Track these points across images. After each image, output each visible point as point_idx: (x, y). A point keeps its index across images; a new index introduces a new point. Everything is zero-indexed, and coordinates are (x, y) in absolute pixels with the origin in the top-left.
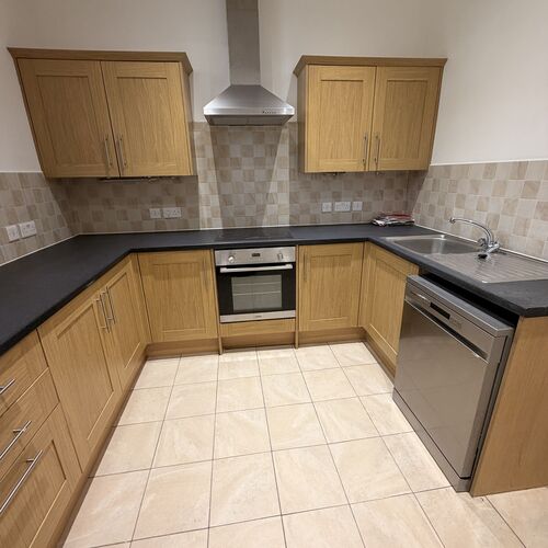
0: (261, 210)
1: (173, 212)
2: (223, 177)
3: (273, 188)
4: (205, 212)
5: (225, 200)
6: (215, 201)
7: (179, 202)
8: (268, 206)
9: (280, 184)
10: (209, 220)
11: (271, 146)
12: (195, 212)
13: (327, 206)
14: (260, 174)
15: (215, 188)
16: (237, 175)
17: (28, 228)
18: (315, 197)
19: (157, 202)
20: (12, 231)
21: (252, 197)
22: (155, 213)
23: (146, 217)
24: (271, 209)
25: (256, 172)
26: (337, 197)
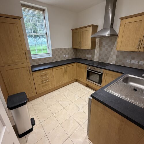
0: (108, 59)
1: (90, 56)
2: (100, 49)
3: (112, 53)
4: (95, 57)
5: (100, 55)
6: (98, 55)
7: (91, 54)
8: (110, 58)
9: (114, 52)
10: (96, 59)
11: (114, 42)
12: (94, 57)
13: (128, 61)
14: (109, 49)
15: (98, 52)
16: (103, 49)
17: (67, 56)
18: (125, 57)
19: (88, 54)
20: (64, 56)
21: (106, 55)
22: (87, 56)
23: (86, 56)
24: (110, 59)
25: (108, 49)
26: (133, 58)
